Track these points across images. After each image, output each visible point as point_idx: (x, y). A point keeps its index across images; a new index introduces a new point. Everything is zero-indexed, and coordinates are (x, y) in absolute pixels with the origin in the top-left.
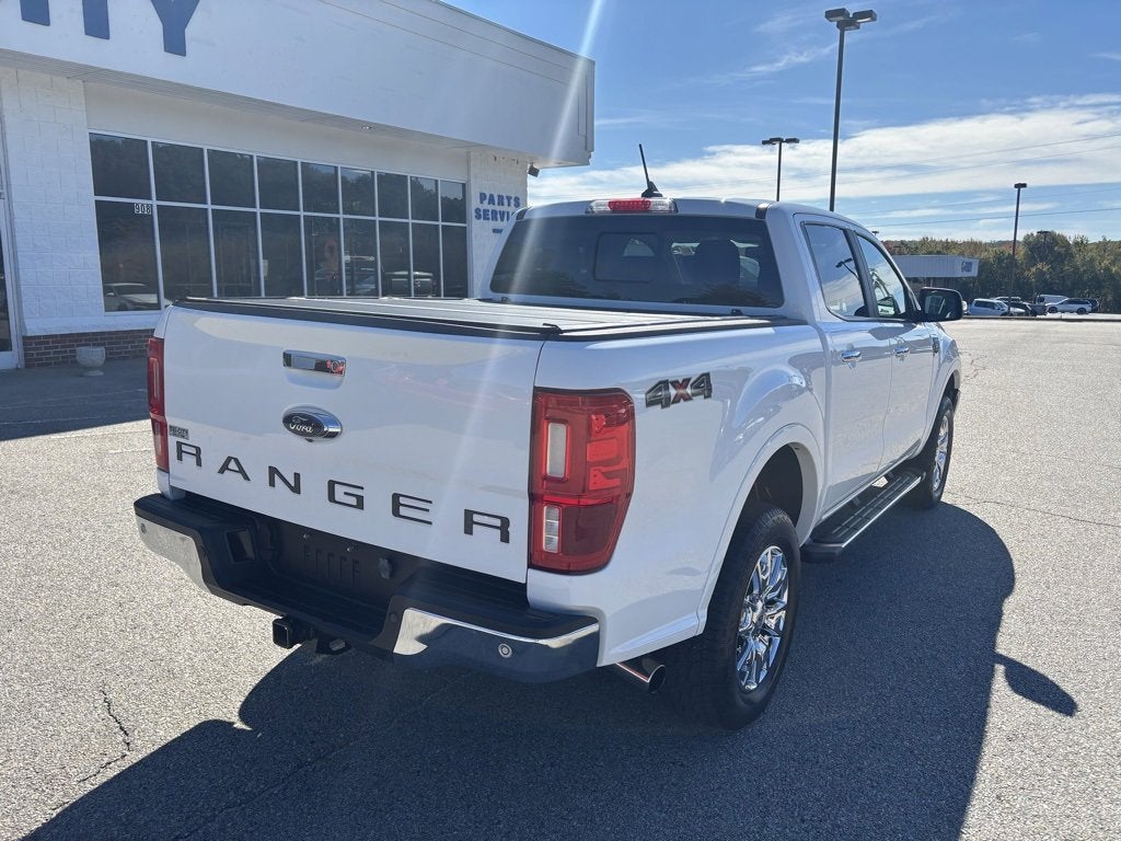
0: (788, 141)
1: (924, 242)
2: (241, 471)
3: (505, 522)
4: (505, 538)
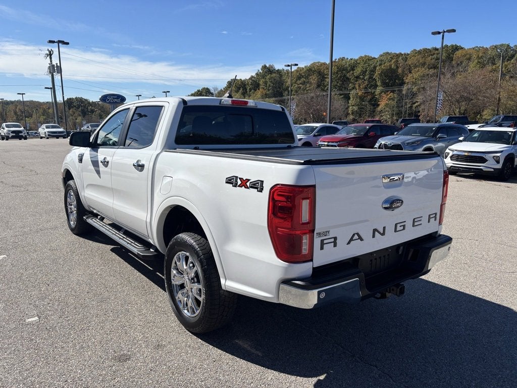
2: (360, 238)
3: (436, 214)
4: (435, 219)
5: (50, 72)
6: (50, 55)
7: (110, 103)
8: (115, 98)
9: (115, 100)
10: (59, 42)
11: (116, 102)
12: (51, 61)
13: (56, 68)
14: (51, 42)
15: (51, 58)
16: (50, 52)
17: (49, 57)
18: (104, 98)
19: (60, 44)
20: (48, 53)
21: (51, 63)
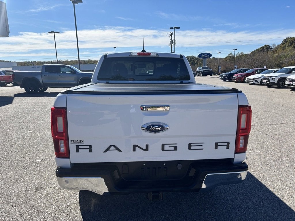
0: (57, 33)
1: (89, 61)
2: (117, 149)
3: (228, 143)
4: (228, 147)
5: (171, 44)
6: (171, 35)
7: (203, 58)
8: (206, 55)
9: (206, 56)
10: (175, 28)
11: (206, 57)
12: (172, 38)
13: (173, 42)
14: (171, 28)
15: (172, 37)
16: (171, 33)
17: (171, 36)
18: (200, 56)
19: (176, 29)
20: (170, 34)
21: (172, 39)
